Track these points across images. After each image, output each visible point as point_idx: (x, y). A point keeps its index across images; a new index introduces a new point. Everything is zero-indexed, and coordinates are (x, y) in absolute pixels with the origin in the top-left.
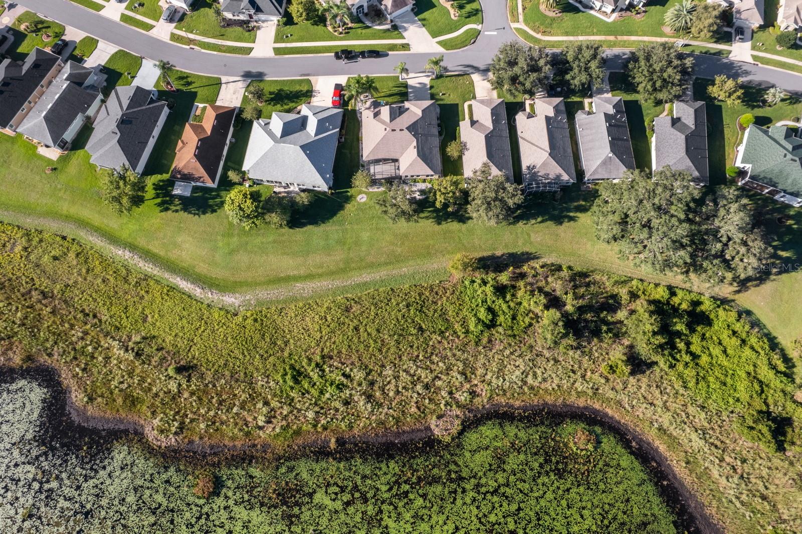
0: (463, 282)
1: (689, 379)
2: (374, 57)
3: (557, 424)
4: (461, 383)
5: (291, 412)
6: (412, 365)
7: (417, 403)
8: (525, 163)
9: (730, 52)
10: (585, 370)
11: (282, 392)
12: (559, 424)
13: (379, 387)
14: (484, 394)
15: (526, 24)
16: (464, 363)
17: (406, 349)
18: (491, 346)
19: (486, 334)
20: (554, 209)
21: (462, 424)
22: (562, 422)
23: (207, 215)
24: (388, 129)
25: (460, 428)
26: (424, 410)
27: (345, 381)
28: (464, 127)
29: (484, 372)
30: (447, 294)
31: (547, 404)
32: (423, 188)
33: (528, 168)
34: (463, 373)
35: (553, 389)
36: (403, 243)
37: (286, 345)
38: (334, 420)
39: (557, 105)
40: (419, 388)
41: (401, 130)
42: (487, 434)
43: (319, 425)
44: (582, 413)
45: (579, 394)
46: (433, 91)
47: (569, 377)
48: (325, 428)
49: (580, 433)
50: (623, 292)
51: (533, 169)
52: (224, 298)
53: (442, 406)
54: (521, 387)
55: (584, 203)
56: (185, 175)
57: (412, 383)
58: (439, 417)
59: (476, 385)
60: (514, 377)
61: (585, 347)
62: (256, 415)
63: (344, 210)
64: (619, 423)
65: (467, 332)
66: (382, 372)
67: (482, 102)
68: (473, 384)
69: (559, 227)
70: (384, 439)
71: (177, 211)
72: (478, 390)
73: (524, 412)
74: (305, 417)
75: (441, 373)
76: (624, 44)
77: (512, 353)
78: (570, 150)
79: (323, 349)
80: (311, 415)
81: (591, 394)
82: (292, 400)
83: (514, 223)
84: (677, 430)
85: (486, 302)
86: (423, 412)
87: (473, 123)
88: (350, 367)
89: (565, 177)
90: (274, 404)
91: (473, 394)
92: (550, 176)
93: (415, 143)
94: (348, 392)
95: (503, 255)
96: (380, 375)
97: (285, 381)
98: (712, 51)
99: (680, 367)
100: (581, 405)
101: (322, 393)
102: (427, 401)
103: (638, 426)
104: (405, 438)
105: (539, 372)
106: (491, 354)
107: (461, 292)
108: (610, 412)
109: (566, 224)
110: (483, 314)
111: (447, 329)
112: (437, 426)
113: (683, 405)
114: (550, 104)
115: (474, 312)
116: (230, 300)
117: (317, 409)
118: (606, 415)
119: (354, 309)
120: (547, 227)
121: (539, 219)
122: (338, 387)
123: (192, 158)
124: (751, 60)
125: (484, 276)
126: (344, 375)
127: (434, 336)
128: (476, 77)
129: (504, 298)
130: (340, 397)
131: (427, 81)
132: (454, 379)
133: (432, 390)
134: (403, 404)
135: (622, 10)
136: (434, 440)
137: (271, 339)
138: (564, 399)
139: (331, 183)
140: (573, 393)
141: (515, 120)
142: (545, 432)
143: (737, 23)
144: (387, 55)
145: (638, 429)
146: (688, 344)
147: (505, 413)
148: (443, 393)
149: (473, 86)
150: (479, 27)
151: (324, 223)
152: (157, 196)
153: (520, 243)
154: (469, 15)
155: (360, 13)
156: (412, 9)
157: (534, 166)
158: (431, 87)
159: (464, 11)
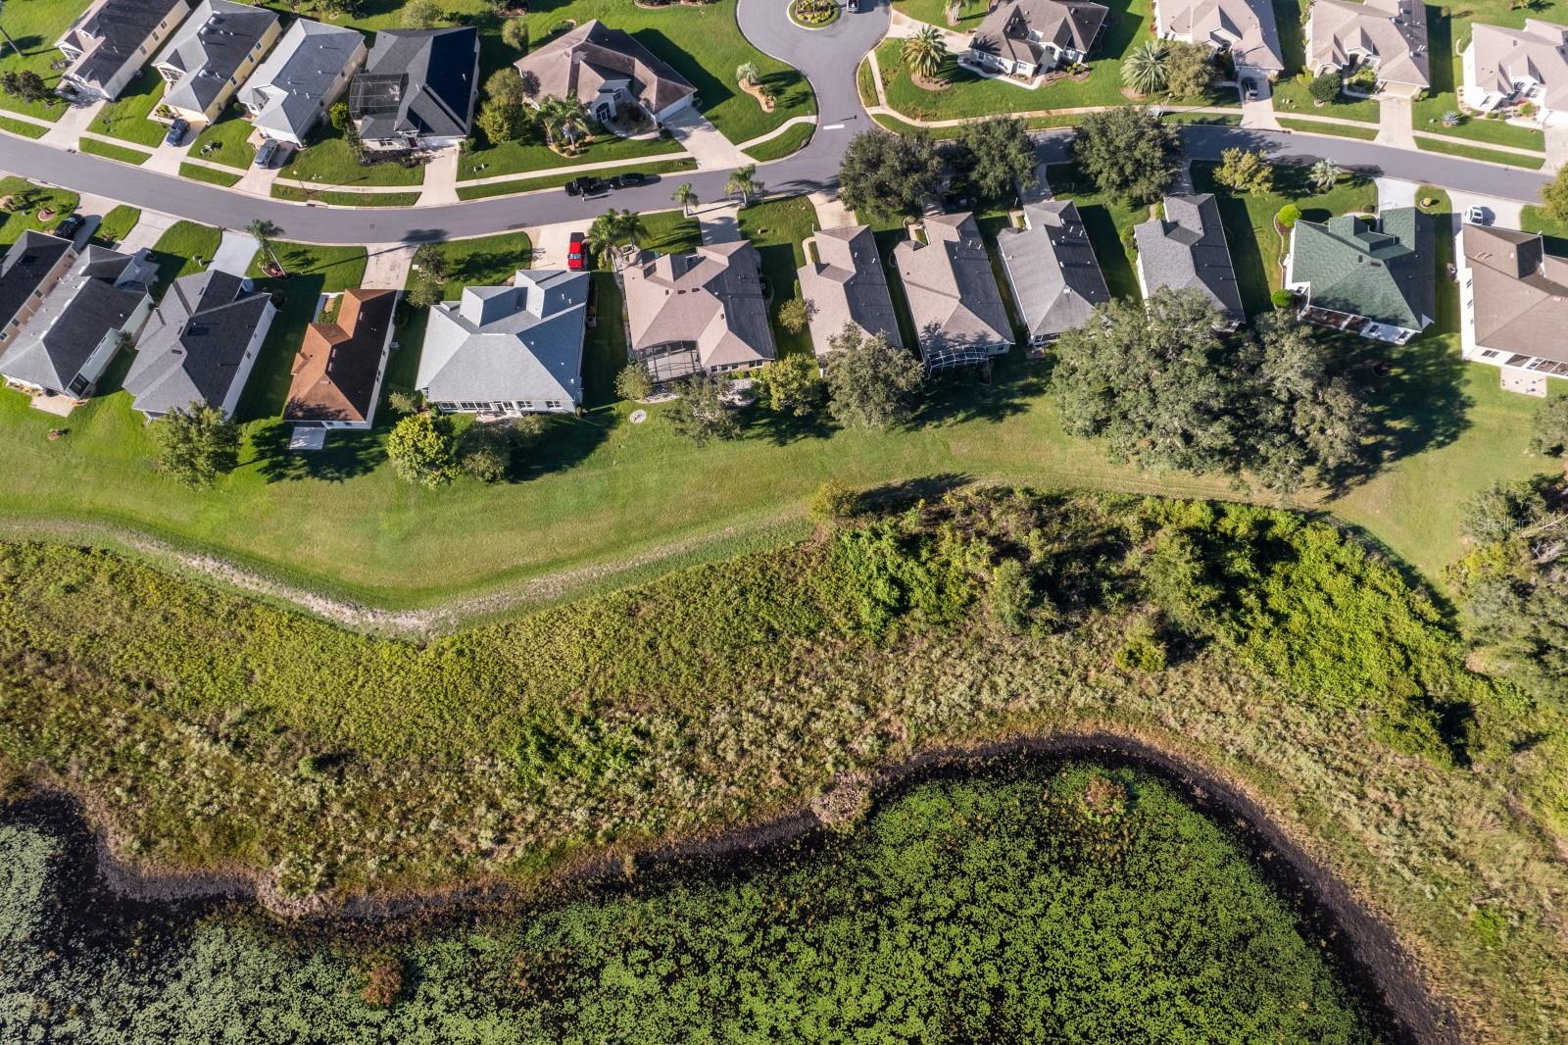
0: (839, 539)
1: (1275, 658)
2: (636, 185)
3: (1050, 775)
4: (859, 719)
5: (543, 815)
6: (762, 698)
7: (780, 767)
8: (921, 324)
9: (1241, 117)
10: (1086, 667)
11: (521, 779)
12: (1053, 773)
13: (706, 748)
14: (904, 736)
15: (892, 107)
16: (861, 683)
17: (748, 672)
18: (904, 646)
19: (894, 626)
20: (985, 396)
21: (871, 796)
22: (1058, 769)
23: (356, 478)
24: (671, 291)
25: (868, 804)
26: (796, 778)
27: (639, 742)
28: (807, 275)
29: (900, 694)
30: (814, 563)
31: (1024, 739)
32: (748, 387)
33: (927, 329)
34: (860, 702)
35: (1032, 710)
36: (721, 485)
37: (522, 692)
38: (627, 820)
39: (963, 223)
40: (781, 738)
41: (695, 290)
42: (922, 809)
43: (599, 834)
44: (1093, 748)
45: (1082, 713)
46: (745, 227)
47: (1058, 683)
48: (611, 838)
49: (1094, 784)
50: (1131, 522)
51: (935, 329)
52: (398, 621)
53: (829, 767)
54: (971, 714)
55: (1035, 380)
56: (311, 410)
57: (767, 732)
58: (827, 789)
59: (888, 721)
60: (955, 696)
61: (1078, 625)
62: (476, 830)
63: (607, 440)
64: (1164, 756)
65: (858, 626)
66: (708, 719)
67: (832, 233)
68: (881, 719)
69: (999, 425)
70: (727, 844)
71: (299, 477)
72: (893, 730)
73: (985, 759)
74: (570, 821)
75: (820, 705)
76: (1063, 121)
77: (946, 654)
78: (996, 293)
79: (592, 691)
80: (580, 815)
81: (1102, 710)
82: (543, 792)
83: (916, 428)
84: (1272, 752)
85: (885, 568)
86: (795, 784)
87: (821, 268)
88: (648, 716)
89: (995, 337)
90: (509, 803)
91: (885, 738)
92: (968, 339)
93: (722, 310)
94: (647, 763)
95: (904, 485)
96: (705, 724)
97: (525, 758)
98: (1211, 119)
99: (1256, 639)
100: (1089, 733)
101: (598, 771)
102: (800, 761)
103: (1199, 757)
104: (766, 837)
105: (1000, 681)
106: (908, 659)
107: (838, 557)
108: (1143, 738)
109: (1010, 419)
110: (881, 589)
111: (820, 626)
112: (824, 806)
113: (1274, 707)
114: (950, 223)
115: (866, 588)
116: (409, 622)
117: (591, 803)
118: (1138, 745)
119: (644, 610)
120: (977, 428)
121: (961, 416)
122: (627, 756)
123: (323, 379)
124: (1277, 127)
125: (874, 524)
126: (636, 732)
127: (797, 641)
128: (817, 199)
129: (917, 557)
130: (634, 775)
131: (732, 213)
132: (845, 714)
133: (807, 740)
134: (755, 772)
135: (1050, 70)
136: (822, 834)
137: (492, 684)
138: (1055, 726)
139: (580, 394)
140: (1070, 711)
141: (894, 258)
142: (1029, 792)
143: (1243, 73)
144: (658, 179)
145: (1200, 763)
146: (1263, 597)
147: (950, 766)
148: (827, 742)
149: (815, 213)
150: (812, 119)
151: (572, 466)
152: (262, 456)
153: (932, 461)
154: (793, 103)
155: (604, 118)
156: (694, 103)
157: (936, 325)
158: (741, 222)
159: (783, 98)
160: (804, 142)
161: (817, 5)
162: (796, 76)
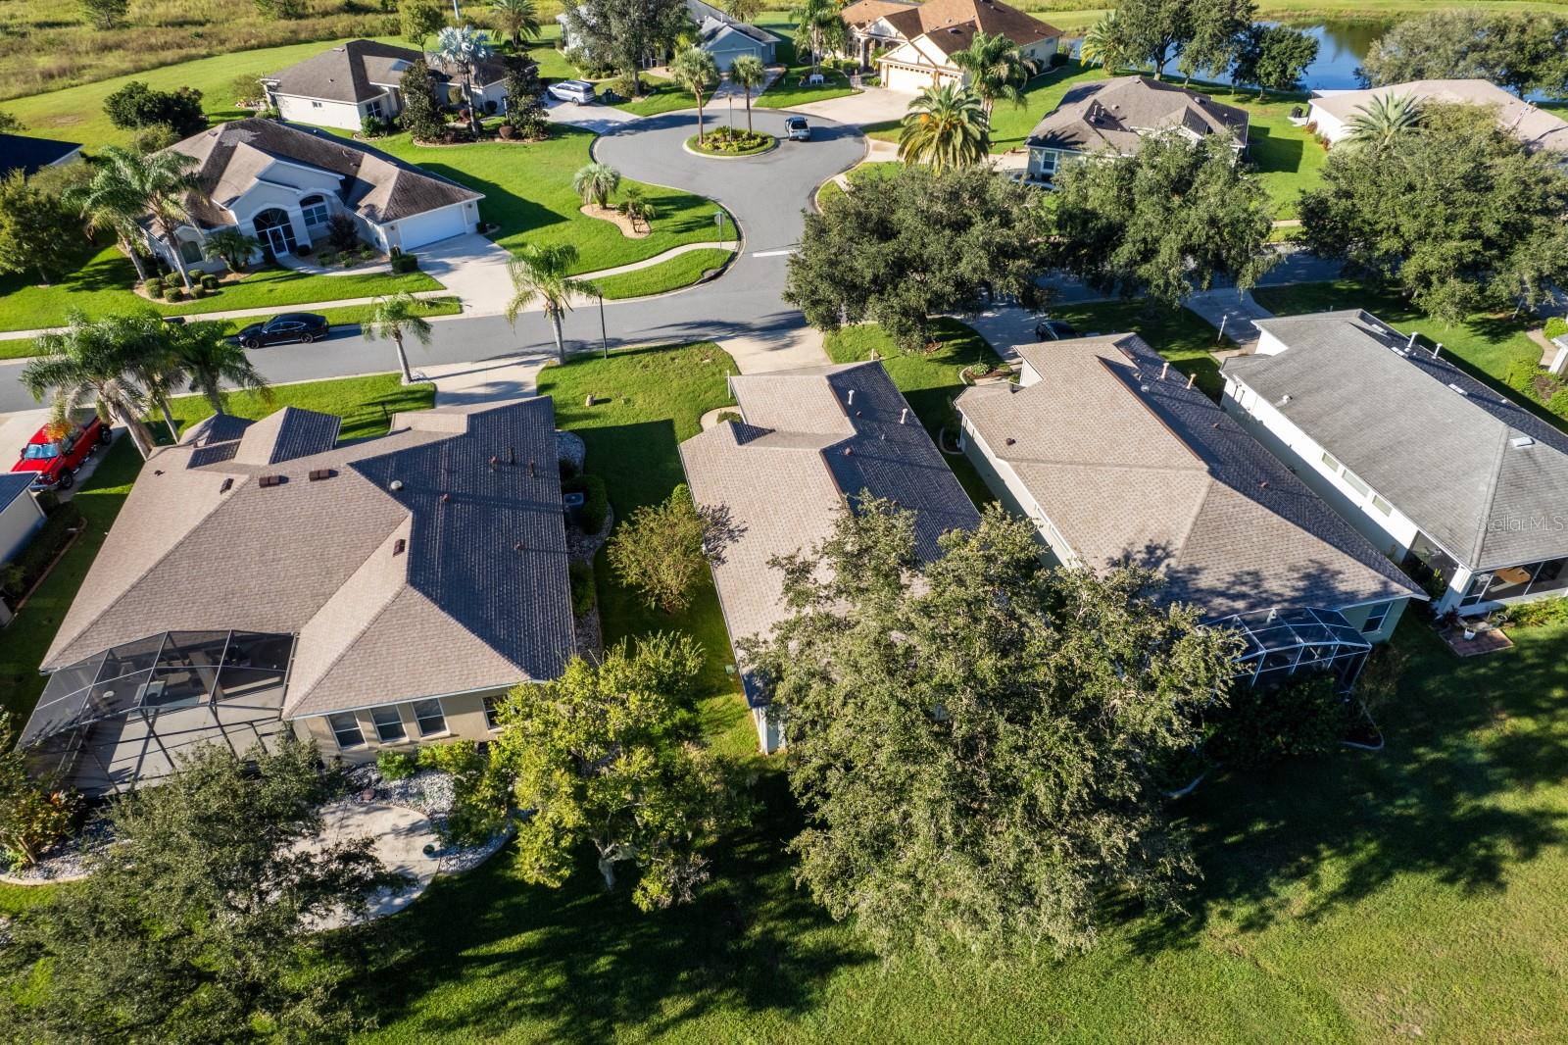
24: (242, 479)
41: (322, 477)
46: (551, 396)
51: (1152, 563)
67: (779, 372)
78: (1287, 475)
83: (1174, 937)
93: (404, 531)
109: (1523, 874)
131: (529, 376)
144: (358, 332)
149: (733, 368)
150: (730, 247)
154: (688, 227)
155: (280, 248)
156: (481, 229)
157: (1151, 550)
158: (543, 388)
159: (667, 222)
160: (711, 273)
161: (736, 135)
162: (697, 201)
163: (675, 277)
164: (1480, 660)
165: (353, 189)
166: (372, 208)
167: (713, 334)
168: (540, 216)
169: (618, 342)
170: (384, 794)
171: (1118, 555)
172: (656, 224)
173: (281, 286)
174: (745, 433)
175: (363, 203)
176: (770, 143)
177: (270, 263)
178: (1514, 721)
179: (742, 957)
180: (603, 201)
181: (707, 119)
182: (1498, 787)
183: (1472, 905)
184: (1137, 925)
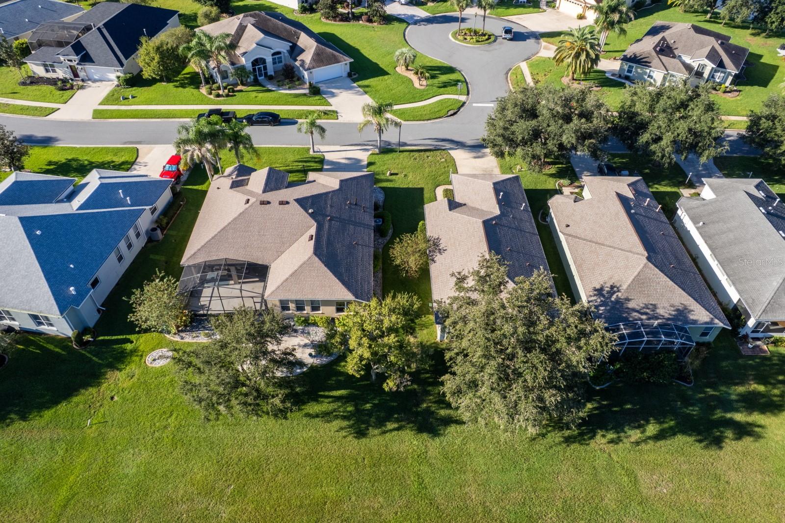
20: (687, 401)
24: (252, 200)
33: (599, 291)
39: (633, 183)
41: (284, 204)
46: (373, 168)
51: (611, 294)
67: (472, 176)
78: (688, 261)
83: (582, 439)
89: (702, 313)
93: (313, 231)
114: (617, 181)
120: (682, 452)
128: (459, 154)
149: (454, 164)
154: (445, 85)
155: (261, 75)
156: (349, 75)
157: (612, 287)
158: (370, 164)
159: (435, 81)
160: (451, 112)
161: (476, 33)
162: (450, 70)
163: (435, 112)
164: (752, 358)
165: (295, 50)
166: (303, 61)
167: (448, 145)
168: (376, 71)
169: (405, 144)
170: (296, 331)
171: (598, 287)
172: (430, 82)
173: (261, 95)
174: (453, 205)
175: (299, 58)
176: (493, 38)
177: (256, 83)
178: (756, 386)
179: (418, 414)
180: (407, 67)
181: (463, 20)
182: (737, 410)
183: (706, 453)
184: (567, 433)
